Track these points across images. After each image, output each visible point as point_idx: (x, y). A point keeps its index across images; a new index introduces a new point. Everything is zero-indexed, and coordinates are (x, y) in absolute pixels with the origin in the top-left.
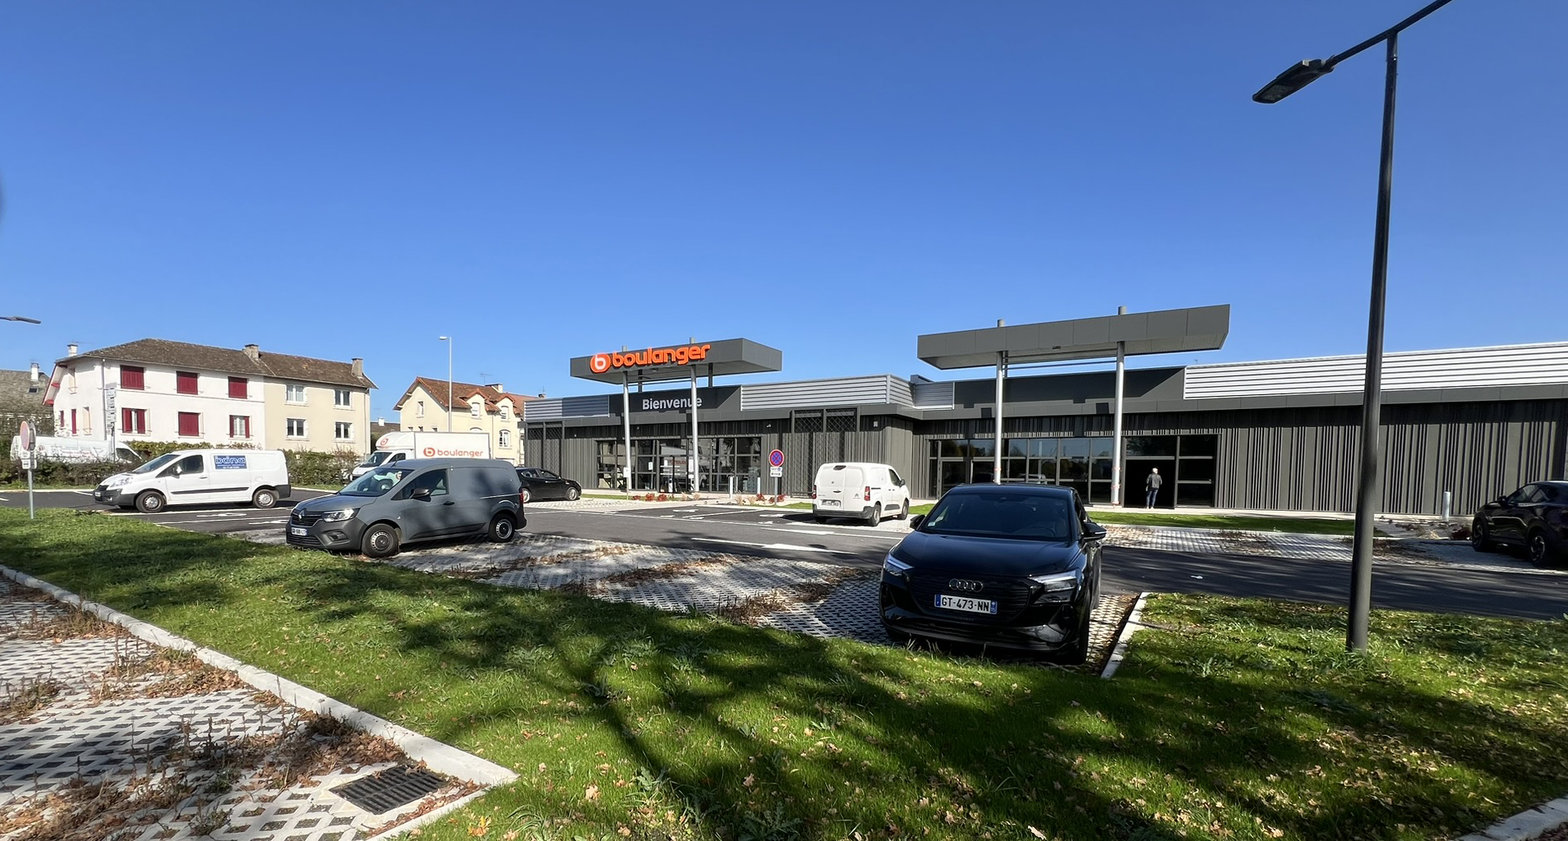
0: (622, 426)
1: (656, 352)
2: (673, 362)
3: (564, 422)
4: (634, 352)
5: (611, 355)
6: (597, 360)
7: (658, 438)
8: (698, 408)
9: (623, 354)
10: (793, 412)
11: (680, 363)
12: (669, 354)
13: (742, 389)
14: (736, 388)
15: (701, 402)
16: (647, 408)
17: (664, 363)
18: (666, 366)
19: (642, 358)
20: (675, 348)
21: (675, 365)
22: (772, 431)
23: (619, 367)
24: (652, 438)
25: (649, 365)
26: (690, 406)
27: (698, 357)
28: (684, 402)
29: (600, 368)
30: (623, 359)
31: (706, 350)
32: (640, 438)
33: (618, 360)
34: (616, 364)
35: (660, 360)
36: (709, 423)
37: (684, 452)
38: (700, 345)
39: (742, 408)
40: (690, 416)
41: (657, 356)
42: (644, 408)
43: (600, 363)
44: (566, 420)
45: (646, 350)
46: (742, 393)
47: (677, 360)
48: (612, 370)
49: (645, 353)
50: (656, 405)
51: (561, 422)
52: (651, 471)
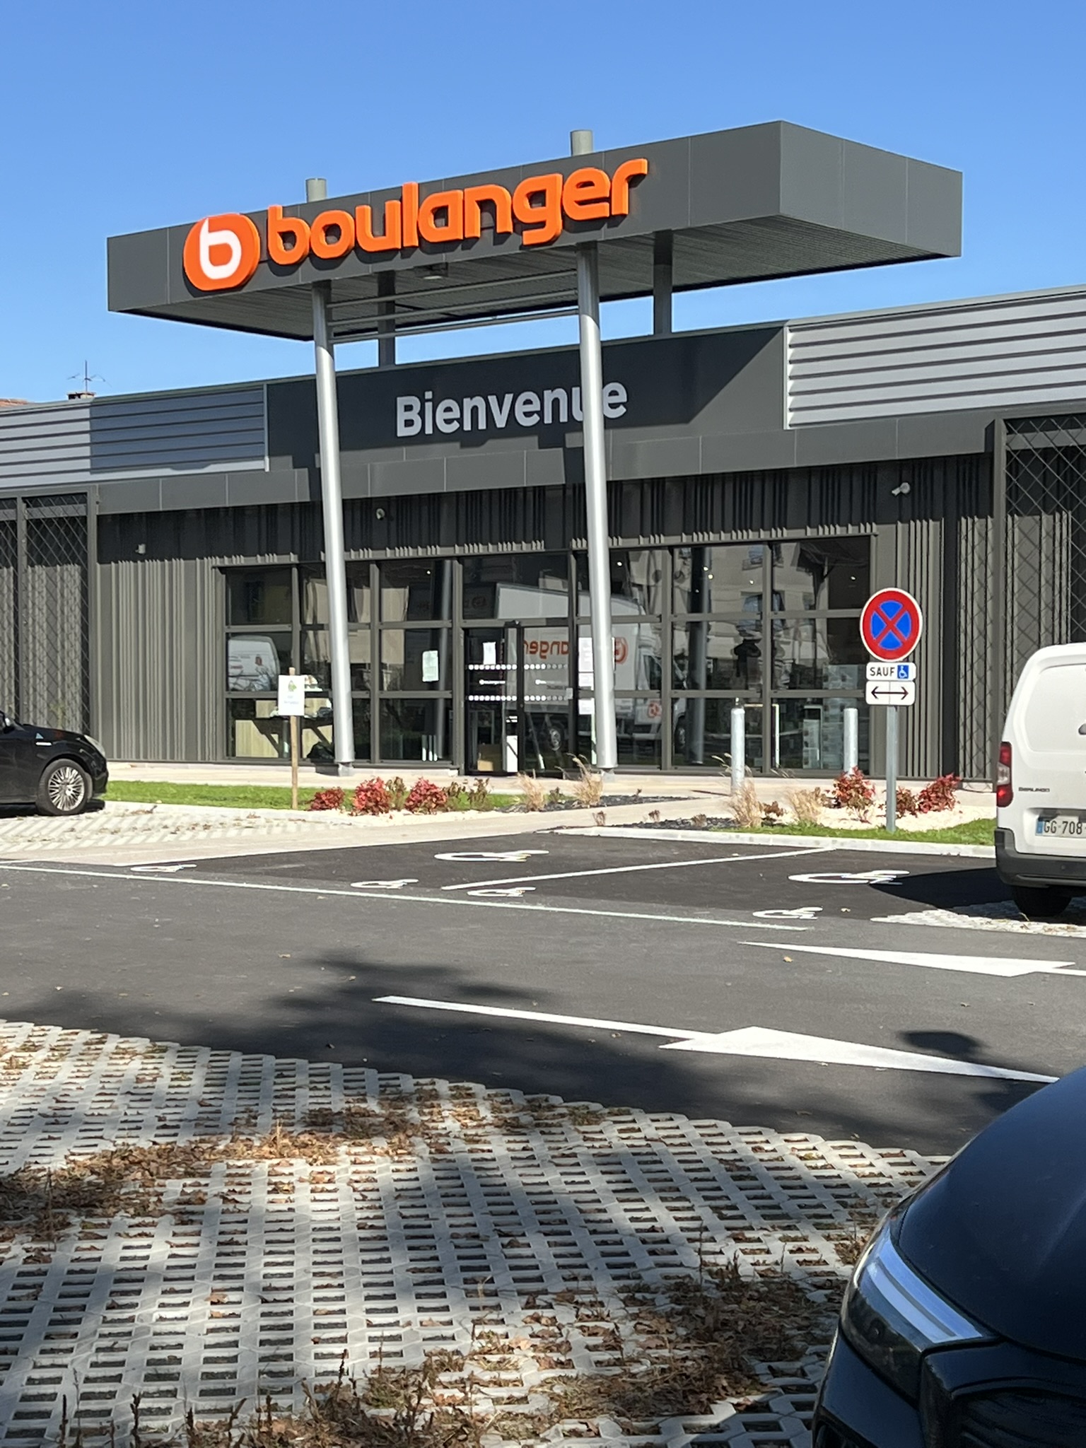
0: (314, 509)
1: (435, 200)
2: (501, 238)
3: (93, 498)
4: (348, 203)
5: (261, 219)
6: (208, 239)
7: (458, 550)
8: (608, 423)
9: (308, 211)
10: (1001, 429)
11: (530, 237)
12: (487, 206)
13: (789, 337)
14: (766, 335)
15: (623, 397)
16: (414, 430)
17: (468, 243)
18: (476, 252)
19: (381, 226)
20: (509, 177)
21: (510, 248)
22: (915, 509)
23: (293, 267)
24: (438, 551)
25: (406, 251)
26: (577, 416)
27: (602, 210)
28: (556, 402)
29: (218, 273)
30: (311, 236)
31: (634, 180)
32: (389, 554)
33: (288, 237)
34: (283, 255)
35: (452, 232)
36: (658, 484)
37: (559, 606)
38: (609, 160)
39: (789, 417)
40: (576, 459)
41: (440, 213)
42: (402, 431)
43: (220, 255)
44: (103, 486)
45: (397, 193)
46: (789, 353)
47: (519, 226)
48: (271, 281)
49: (392, 206)
50: (446, 416)
51: (81, 497)
52: (432, 685)
